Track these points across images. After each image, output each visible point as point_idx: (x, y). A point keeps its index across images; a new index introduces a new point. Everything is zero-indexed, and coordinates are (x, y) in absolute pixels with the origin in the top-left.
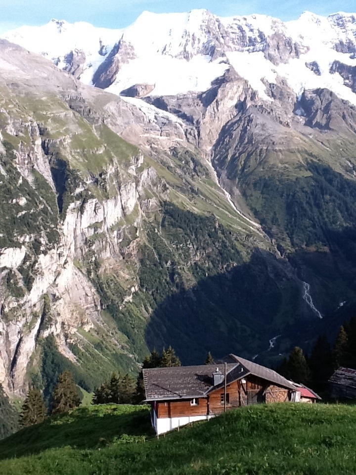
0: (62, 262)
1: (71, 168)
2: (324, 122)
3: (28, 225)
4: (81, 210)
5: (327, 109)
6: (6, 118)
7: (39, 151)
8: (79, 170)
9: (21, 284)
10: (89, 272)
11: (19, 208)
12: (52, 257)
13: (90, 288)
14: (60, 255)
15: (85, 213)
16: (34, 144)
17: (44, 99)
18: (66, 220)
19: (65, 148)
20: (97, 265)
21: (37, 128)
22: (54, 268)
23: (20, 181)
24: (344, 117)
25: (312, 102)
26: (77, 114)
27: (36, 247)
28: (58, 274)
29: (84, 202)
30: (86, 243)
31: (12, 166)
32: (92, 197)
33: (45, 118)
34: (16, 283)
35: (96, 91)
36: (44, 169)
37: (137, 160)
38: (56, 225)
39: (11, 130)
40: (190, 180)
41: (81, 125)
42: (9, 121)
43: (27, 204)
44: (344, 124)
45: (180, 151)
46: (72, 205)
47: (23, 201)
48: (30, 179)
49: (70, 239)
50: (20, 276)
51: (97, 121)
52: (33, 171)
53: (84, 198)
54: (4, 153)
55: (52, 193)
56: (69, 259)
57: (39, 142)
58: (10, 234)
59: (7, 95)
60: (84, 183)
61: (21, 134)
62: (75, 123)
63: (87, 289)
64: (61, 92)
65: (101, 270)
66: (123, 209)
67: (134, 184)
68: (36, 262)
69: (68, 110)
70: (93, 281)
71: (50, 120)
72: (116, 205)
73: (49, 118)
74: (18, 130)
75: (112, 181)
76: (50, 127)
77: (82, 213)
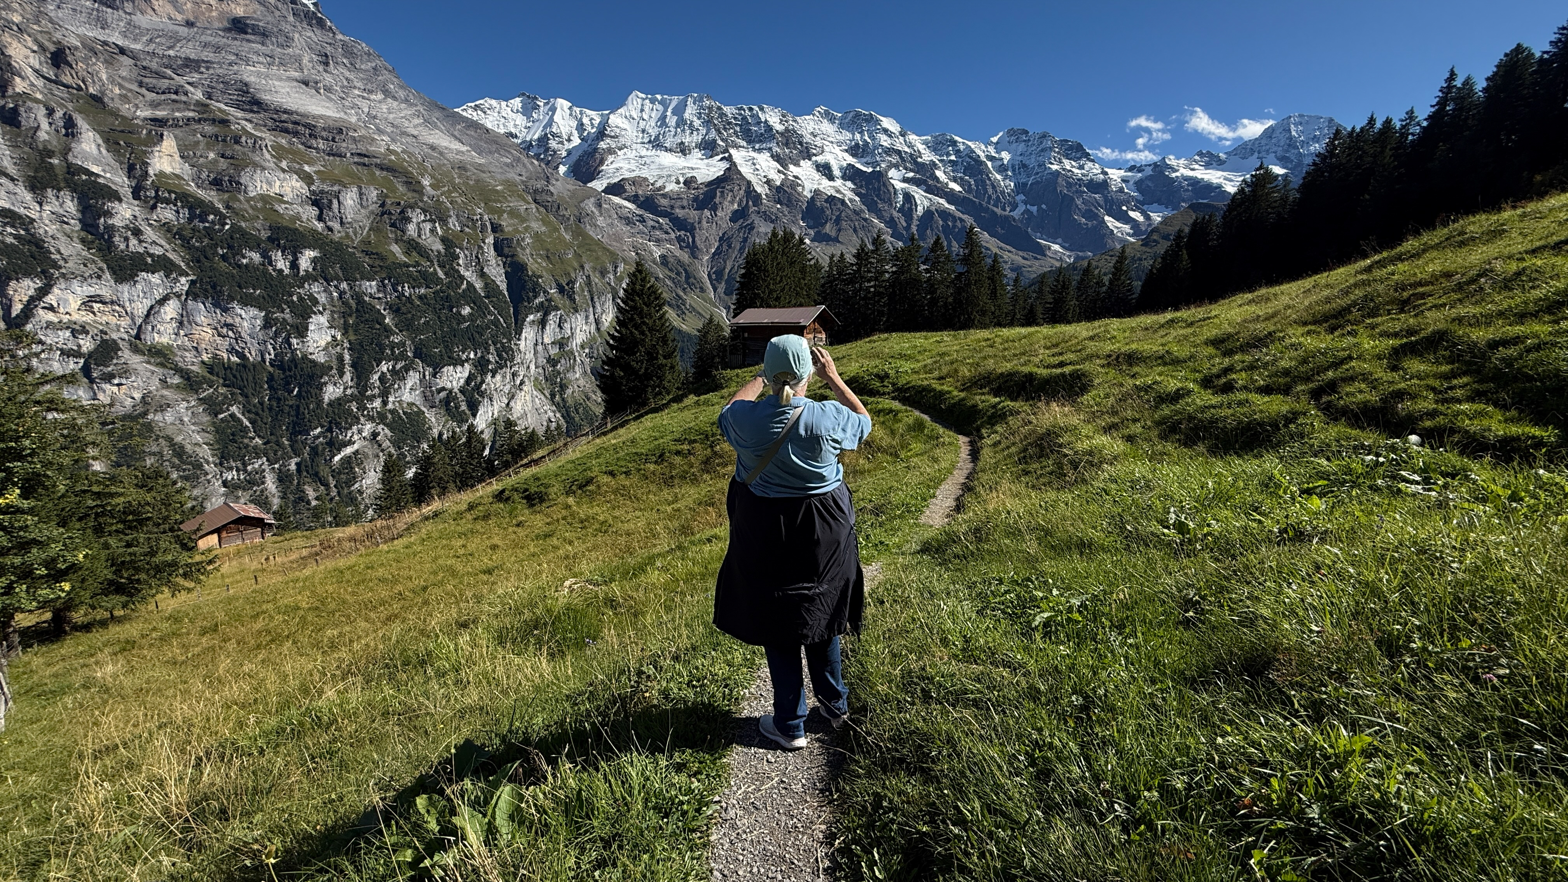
0: (518, 382)
1: (530, 273)
2: (833, 234)
3: (472, 339)
4: (543, 323)
5: (838, 221)
6: (448, 209)
7: (490, 253)
8: (541, 277)
9: (464, 407)
10: (553, 395)
11: (461, 319)
12: (504, 377)
13: (554, 412)
14: (514, 375)
15: (547, 328)
16: (484, 242)
17: (499, 188)
18: (523, 335)
19: (524, 249)
20: (563, 387)
21: (488, 224)
22: (507, 389)
23: (464, 286)
24: (855, 230)
25: (822, 210)
26: (542, 209)
27: (481, 366)
28: (511, 397)
29: (546, 314)
30: (548, 362)
31: (453, 269)
32: (557, 309)
33: (500, 212)
34: (457, 407)
35: (573, 185)
36: (497, 272)
37: (616, 267)
38: (510, 341)
39: (454, 224)
40: (682, 294)
41: (545, 222)
42: (452, 213)
43: (470, 314)
44: (855, 238)
45: (671, 260)
46: (531, 317)
47: (466, 311)
48: (478, 285)
49: (530, 356)
50: (461, 397)
51: (568, 219)
52: (482, 275)
53: (546, 310)
54: (443, 251)
55: (505, 302)
56: (526, 379)
57: (490, 240)
58: (449, 349)
59: (452, 182)
60: (545, 292)
61: (467, 230)
62: (538, 219)
63: (551, 414)
64: (523, 182)
65: (569, 391)
66: (597, 322)
67: (610, 296)
68: (483, 382)
69: (529, 203)
70: (557, 405)
71: (505, 215)
72: (587, 317)
73: (504, 211)
74: (463, 225)
75: (583, 291)
76: (506, 222)
77: (543, 327)
